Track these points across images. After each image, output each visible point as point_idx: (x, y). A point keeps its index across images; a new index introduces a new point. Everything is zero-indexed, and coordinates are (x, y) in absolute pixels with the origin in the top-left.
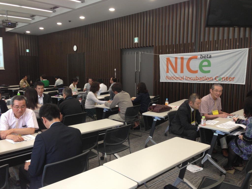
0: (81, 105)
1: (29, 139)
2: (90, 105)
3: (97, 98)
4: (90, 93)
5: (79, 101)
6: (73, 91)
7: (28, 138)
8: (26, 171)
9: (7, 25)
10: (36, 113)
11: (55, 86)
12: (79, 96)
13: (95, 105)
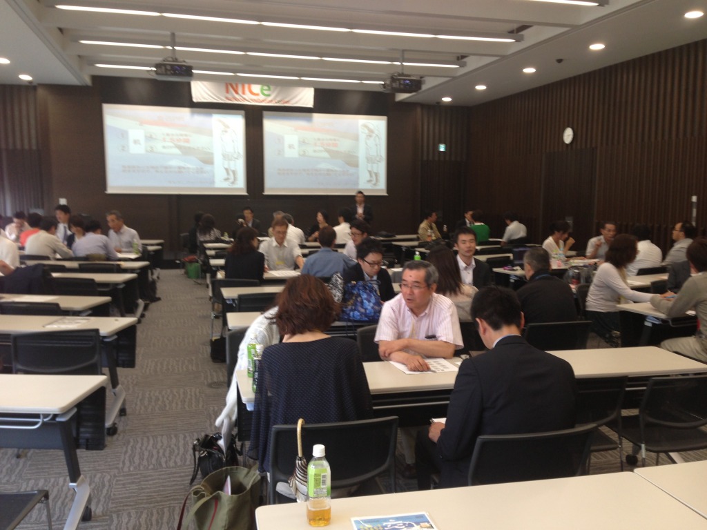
0: (576, 300)
1: (442, 368)
2: (603, 302)
3: (626, 283)
4: (606, 268)
5: (570, 288)
6: (554, 258)
7: (438, 366)
8: (433, 443)
9: (402, 86)
10: (458, 307)
11: (505, 242)
12: (571, 273)
13: (619, 302)
